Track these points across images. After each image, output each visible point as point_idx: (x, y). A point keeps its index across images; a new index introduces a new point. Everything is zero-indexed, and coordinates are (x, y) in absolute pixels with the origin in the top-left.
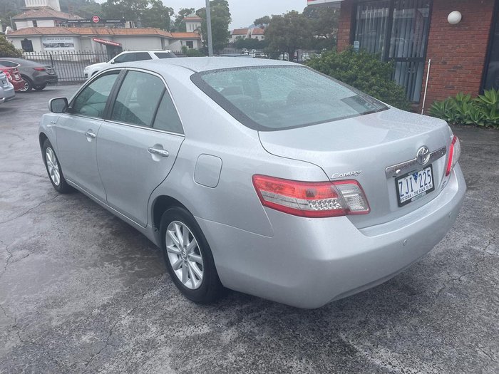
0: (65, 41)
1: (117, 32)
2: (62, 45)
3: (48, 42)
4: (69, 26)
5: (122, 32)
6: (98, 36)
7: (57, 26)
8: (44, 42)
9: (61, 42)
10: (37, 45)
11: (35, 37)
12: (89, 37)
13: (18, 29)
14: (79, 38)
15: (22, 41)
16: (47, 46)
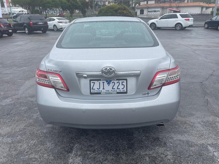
0: (157, 10)
1: (180, 5)
2: (155, 11)
3: (150, 10)
4: (160, 3)
5: (183, 5)
6: (171, 7)
7: (156, 3)
8: (149, 10)
9: (155, 10)
10: (145, 12)
11: (145, 8)
12: (167, 8)
13: (141, 5)
14: (163, 8)
15: (140, 10)
16: (149, 12)
